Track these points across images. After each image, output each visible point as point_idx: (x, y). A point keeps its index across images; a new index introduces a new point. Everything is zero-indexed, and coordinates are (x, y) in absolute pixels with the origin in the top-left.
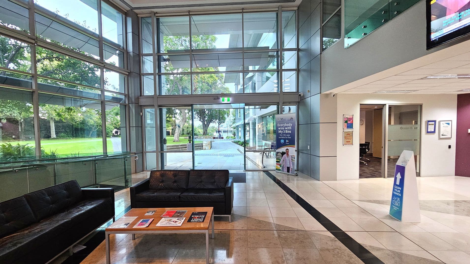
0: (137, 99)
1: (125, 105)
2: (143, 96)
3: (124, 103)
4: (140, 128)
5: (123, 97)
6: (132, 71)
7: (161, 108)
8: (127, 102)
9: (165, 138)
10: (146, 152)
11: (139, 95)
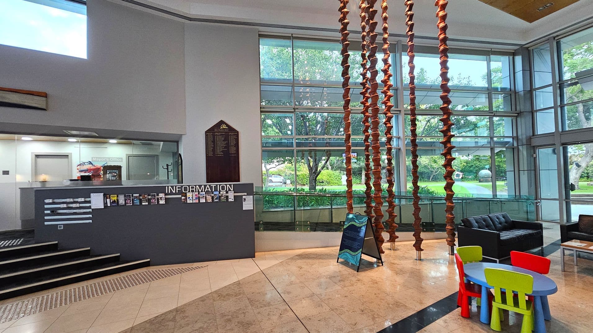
0: (529, 139)
1: (513, 148)
2: (536, 135)
3: (512, 146)
4: (533, 172)
5: (510, 140)
6: (522, 111)
7: (565, 146)
8: (515, 145)
9: (571, 183)
10: (541, 199)
11: (531, 134)
